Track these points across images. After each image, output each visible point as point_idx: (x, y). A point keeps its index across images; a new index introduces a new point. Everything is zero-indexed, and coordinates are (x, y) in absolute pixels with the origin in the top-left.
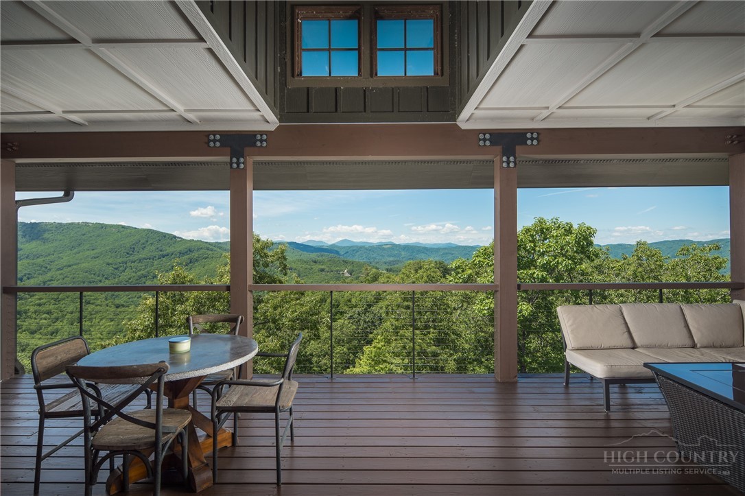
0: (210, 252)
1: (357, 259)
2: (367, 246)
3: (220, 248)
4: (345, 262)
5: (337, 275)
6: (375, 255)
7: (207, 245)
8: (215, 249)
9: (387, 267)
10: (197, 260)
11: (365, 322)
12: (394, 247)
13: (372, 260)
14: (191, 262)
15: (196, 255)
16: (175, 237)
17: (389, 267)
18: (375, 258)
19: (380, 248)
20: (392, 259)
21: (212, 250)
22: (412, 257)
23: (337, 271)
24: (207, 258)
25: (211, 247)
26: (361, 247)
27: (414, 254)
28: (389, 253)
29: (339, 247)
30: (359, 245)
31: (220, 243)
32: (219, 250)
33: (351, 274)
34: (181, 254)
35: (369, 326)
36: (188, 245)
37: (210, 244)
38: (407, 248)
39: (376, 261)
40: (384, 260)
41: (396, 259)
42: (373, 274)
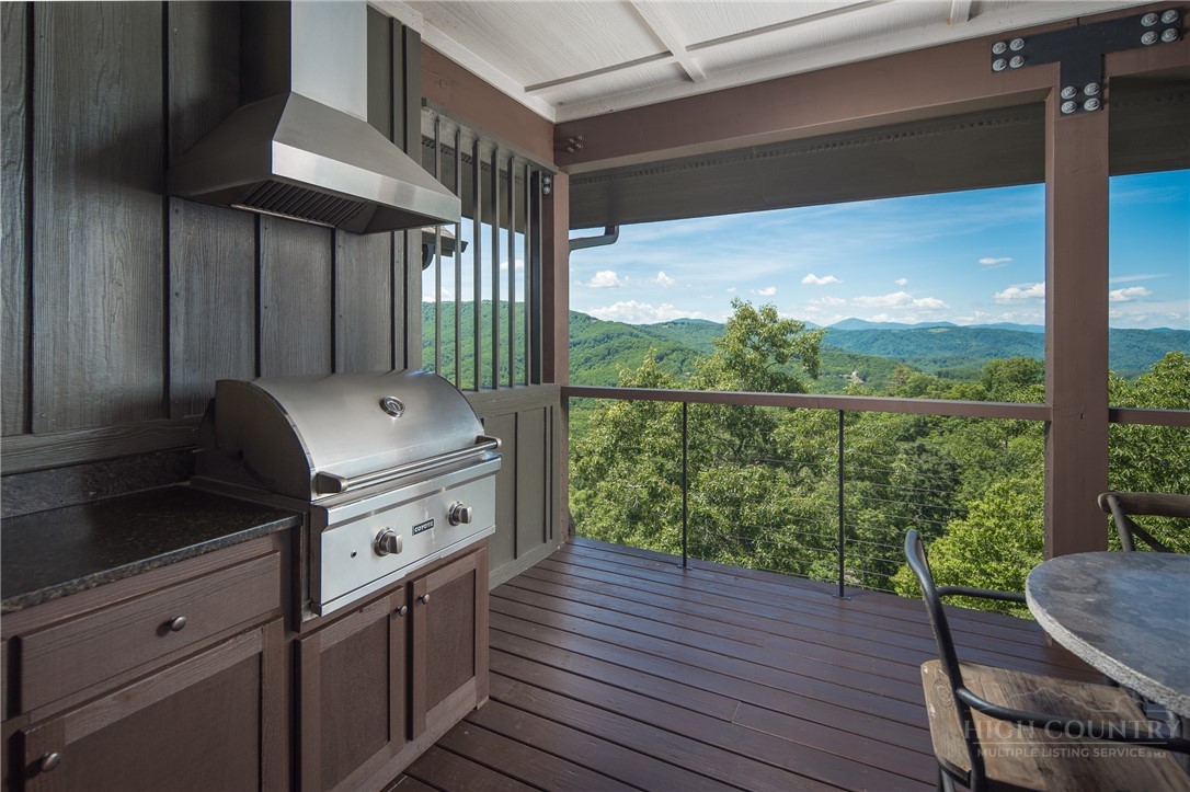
0: (635, 339)
1: (874, 353)
2: (896, 330)
3: (649, 333)
4: (853, 358)
5: (839, 380)
6: (912, 347)
7: (631, 329)
8: (641, 334)
9: (939, 369)
10: (617, 351)
11: (920, 470)
12: (954, 332)
13: (906, 356)
14: (609, 354)
15: (615, 343)
16: (589, 318)
17: (944, 369)
18: (912, 353)
19: (923, 334)
20: (948, 354)
21: (637, 336)
22: (994, 352)
23: (838, 373)
24: (631, 347)
25: (636, 332)
26: (884, 332)
27: (999, 345)
28: (943, 344)
29: (840, 332)
30: (880, 328)
31: (648, 326)
32: (648, 337)
33: (864, 380)
34: (598, 341)
35: (929, 478)
36: (604, 330)
37: (633, 327)
38: (981, 333)
39: (915, 357)
40: (931, 356)
41: (957, 354)
42: (914, 381)
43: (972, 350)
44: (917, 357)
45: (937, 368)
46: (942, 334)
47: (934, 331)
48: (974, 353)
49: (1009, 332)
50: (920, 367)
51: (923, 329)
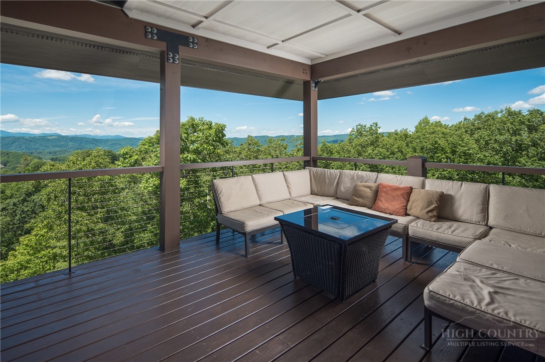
2: (27, 137)
6: (37, 146)
9: (52, 157)
11: (23, 211)
13: (34, 151)
17: (55, 157)
18: (37, 149)
19: (43, 139)
20: (57, 149)
22: (80, 147)
26: (19, 138)
27: (82, 144)
28: (55, 144)
39: (38, 151)
40: (48, 150)
41: (62, 149)
42: (35, 164)
43: (69, 147)
44: (40, 151)
45: (51, 156)
46: (55, 139)
47: (50, 137)
48: (70, 148)
49: (87, 138)
50: (41, 156)
51: (43, 137)
